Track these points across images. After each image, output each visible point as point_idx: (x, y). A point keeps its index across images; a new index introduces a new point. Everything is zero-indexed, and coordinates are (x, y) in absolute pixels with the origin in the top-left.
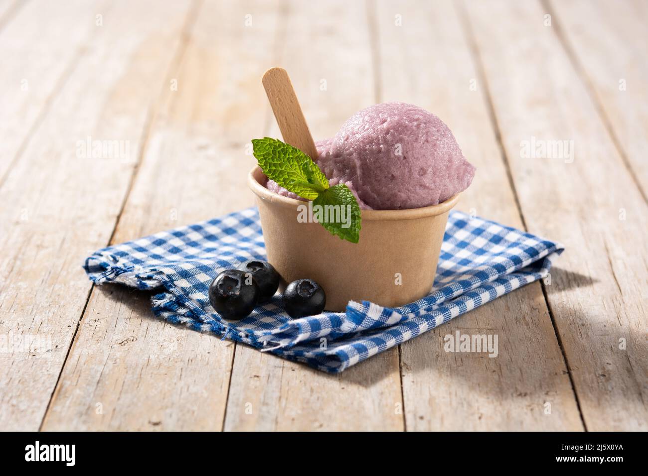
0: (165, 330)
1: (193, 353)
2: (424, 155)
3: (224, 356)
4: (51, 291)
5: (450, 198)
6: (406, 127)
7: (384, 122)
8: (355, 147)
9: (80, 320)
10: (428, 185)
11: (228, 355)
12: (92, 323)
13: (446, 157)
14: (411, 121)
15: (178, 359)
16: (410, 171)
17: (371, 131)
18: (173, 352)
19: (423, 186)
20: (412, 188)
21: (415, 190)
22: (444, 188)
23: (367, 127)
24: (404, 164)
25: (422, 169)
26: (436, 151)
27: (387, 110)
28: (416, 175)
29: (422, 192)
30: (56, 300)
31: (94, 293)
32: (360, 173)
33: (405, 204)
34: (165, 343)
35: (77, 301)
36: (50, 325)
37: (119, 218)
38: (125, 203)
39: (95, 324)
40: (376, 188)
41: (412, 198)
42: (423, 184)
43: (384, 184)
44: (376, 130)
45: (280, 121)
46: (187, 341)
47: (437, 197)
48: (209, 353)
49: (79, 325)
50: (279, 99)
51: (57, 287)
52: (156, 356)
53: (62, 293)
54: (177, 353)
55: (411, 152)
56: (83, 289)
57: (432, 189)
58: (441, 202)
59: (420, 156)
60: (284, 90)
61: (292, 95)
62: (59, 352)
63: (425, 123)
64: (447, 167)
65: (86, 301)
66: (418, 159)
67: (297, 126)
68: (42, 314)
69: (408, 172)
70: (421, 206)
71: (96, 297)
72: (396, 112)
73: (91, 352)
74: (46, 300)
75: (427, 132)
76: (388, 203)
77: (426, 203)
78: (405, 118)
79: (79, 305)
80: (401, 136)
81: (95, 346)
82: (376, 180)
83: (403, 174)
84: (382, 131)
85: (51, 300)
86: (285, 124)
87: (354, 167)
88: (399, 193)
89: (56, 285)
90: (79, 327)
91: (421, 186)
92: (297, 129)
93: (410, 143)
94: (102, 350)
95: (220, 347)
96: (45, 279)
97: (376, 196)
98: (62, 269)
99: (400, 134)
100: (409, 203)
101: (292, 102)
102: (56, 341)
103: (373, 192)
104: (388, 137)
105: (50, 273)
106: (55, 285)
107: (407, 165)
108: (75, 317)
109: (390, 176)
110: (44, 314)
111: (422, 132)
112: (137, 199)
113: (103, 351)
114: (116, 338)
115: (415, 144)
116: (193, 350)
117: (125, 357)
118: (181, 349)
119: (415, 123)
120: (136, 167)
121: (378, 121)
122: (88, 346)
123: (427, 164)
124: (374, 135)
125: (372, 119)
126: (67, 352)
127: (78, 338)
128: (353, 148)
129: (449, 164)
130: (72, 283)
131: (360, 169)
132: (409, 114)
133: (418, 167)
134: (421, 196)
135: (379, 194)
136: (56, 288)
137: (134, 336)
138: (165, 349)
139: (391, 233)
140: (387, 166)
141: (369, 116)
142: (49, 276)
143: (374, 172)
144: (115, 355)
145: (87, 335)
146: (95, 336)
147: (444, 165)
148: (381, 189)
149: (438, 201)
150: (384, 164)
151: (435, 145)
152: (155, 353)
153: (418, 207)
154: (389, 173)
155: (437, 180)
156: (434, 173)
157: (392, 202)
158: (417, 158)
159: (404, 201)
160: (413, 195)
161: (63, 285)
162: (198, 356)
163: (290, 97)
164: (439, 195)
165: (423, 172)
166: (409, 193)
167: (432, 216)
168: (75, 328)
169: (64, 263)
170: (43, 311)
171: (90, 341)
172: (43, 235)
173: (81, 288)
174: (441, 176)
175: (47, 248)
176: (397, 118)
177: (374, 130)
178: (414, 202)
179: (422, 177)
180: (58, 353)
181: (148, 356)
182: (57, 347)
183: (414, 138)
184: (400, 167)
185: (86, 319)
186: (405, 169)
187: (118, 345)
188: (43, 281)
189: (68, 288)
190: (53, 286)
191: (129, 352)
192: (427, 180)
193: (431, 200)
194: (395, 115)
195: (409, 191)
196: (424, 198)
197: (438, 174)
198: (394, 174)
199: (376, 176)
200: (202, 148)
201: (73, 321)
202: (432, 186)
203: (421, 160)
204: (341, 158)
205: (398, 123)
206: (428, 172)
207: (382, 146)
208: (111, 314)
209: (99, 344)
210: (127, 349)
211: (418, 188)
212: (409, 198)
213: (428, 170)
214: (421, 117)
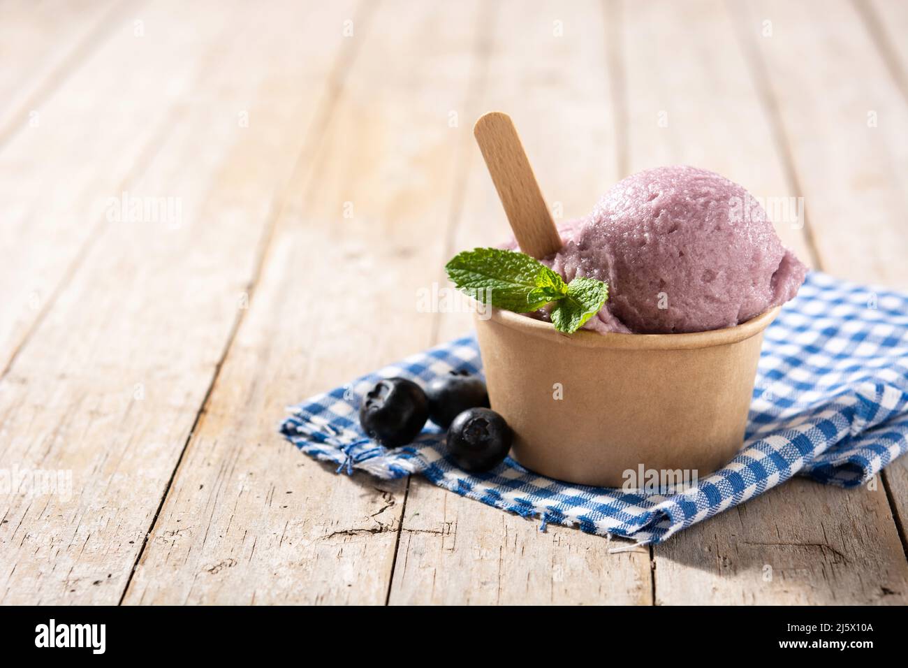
0: (281, 549)
1: (325, 585)
2: (712, 250)
3: (373, 591)
4: (107, 485)
5: (757, 316)
6: (686, 205)
7: (653, 197)
8: (609, 235)
9: (150, 532)
10: (717, 296)
11: (380, 589)
12: (167, 537)
13: (749, 254)
14: (695, 197)
15: (300, 595)
16: (689, 275)
17: (632, 211)
18: (293, 585)
19: (710, 298)
20: (692, 301)
21: (697, 303)
22: (746, 300)
23: (628, 204)
24: (679, 264)
25: (708, 271)
26: (731, 243)
27: (661, 178)
28: (698, 281)
29: (708, 308)
30: (114, 500)
31: (174, 488)
32: (614, 275)
33: (682, 325)
34: (280, 570)
35: (147, 502)
36: (101, 540)
37: (219, 367)
38: (230, 343)
39: (173, 538)
40: (637, 299)
41: (692, 316)
42: (710, 294)
43: (648, 293)
44: (640, 209)
45: (502, 192)
46: (315, 565)
47: (734, 315)
48: (350, 586)
49: (146, 540)
50: (500, 160)
51: (117, 477)
52: (266, 591)
53: (123, 487)
54: (300, 585)
55: (691, 246)
56: (157, 481)
57: (724, 303)
58: (741, 322)
59: (705, 252)
60: (508, 147)
61: (520, 153)
62: (111, 584)
63: (718, 200)
64: (751, 268)
65: (161, 500)
66: (702, 256)
67: (528, 201)
68: (90, 523)
69: (686, 276)
70: (707, 328)
71: (176, 494)
72: (674, 181)
73: (163, 585)
74: (99, 499)
75: (720, 214)
76: (656, 322)
77: (716, 323)
78: (686, 191)
79: (148, 507)
80: (678, 219)
81: (170, 575)
82: (637, 287)
83: (677, 280)
84: (648, 212)
85: (106, 499)
86: (510, 197)
87: (605, 266)
88: (673, 308)
89: (116, 476)
90: (147, 543)
91: (707, 297)
92: (528, 206)
93: (690, 232)
94: (180, 582)
95: (368, 576)
96: (99, 466)
97: (636, 312)
98: (126, 450)
99: (676, 216)
100: (688, 323)
101: (520, 165)
102: (108, 566)
103: (633, 305)
104: (658, 221)
105: (107, 455)
106: (114, 475)
107: (684, 264)
108: (142, 527)
109: (658, 281)
110: (93, 523)
111: (711, 214)
112: (248, 338)
113: (182, 583)
114: (203, 561)
115: (698, 233)
116: (325, 582)
117: (217, 592)
118: (306, 580)
119: (702, 200)
120: (250, 288)
121: (645, 195)
122: (159, 574)
123: (716, 263)
124: (636, 218)
125: (637, 192)
126: (125, 585)
127: (143, 563)
128: (605, 236)
129: (754, 264)
130: (140, 472)
131: (613, 268)
132: (694, 185)
133: (702, 268)
134: (708, 313)
135: (641, 309)
136: (115, 481)
137: (232, 558)
138: (280, 580)
139: (660, 369)
140: (654, 266)
141: (634, 188)
142: (105, 461)
143: (634, 275)
144: (201, 590)
145: (158, 557)
146: (171, 558)
147: (745, 266)
148: (645, 301)
149: (737, 320)
150: (649, 263)
151: (731, 234)
152: (265, 586)
153: (703, 330)
154: (656, 277)
155: (735, 289)
156: (729, 278)
157: (661, 320)
158: (701, 254)
159: (681, 320)
160: (694, 311)
161: (127, 475)
162: (332, 590)
163: (517, 156)
164: (736, 312)
165: (710, 276)
166: (688, 309)
167: (727, 344)
168: (142, 545)
169: (131, 440)
170: (92, 518)
171: (163, 566)
172: (102, 395)
173: (153, 480)
174: (740, 282)
175: (105, 415)
176: (673, 191)
177: (636, 209)
178: (695, 322)
179: (708, 284)
180: (112, 586)
181: (253, 591)
182: (110, 576)
183: (698, 224)
184: (674, 268)
185: (159, 531)
186: (681, 271)
187: (207, 573)
188: (95, 470)
189: (134, 480)
190: (110, 477)
191: (224, 585)
192: (716, 290)
193: (725, 319)
194: (673, 186)
195: (687, 305)
196: (711, 315)
197: (734, 279)
198: (664, 279)
199: (638, 281)
200: (352, 257)
201: (138, 533)
202: (725, 298)
203: (707, 258)
204: (588, 251)
205: (674, 200)
206: (718, 277)
207: (646, 235)
208: (198, 523)
209: (176, 572)
210: (220, 580)
211: (701, 301)
212: (687, 316)
213: (718, 273)
214: (713, 190)
